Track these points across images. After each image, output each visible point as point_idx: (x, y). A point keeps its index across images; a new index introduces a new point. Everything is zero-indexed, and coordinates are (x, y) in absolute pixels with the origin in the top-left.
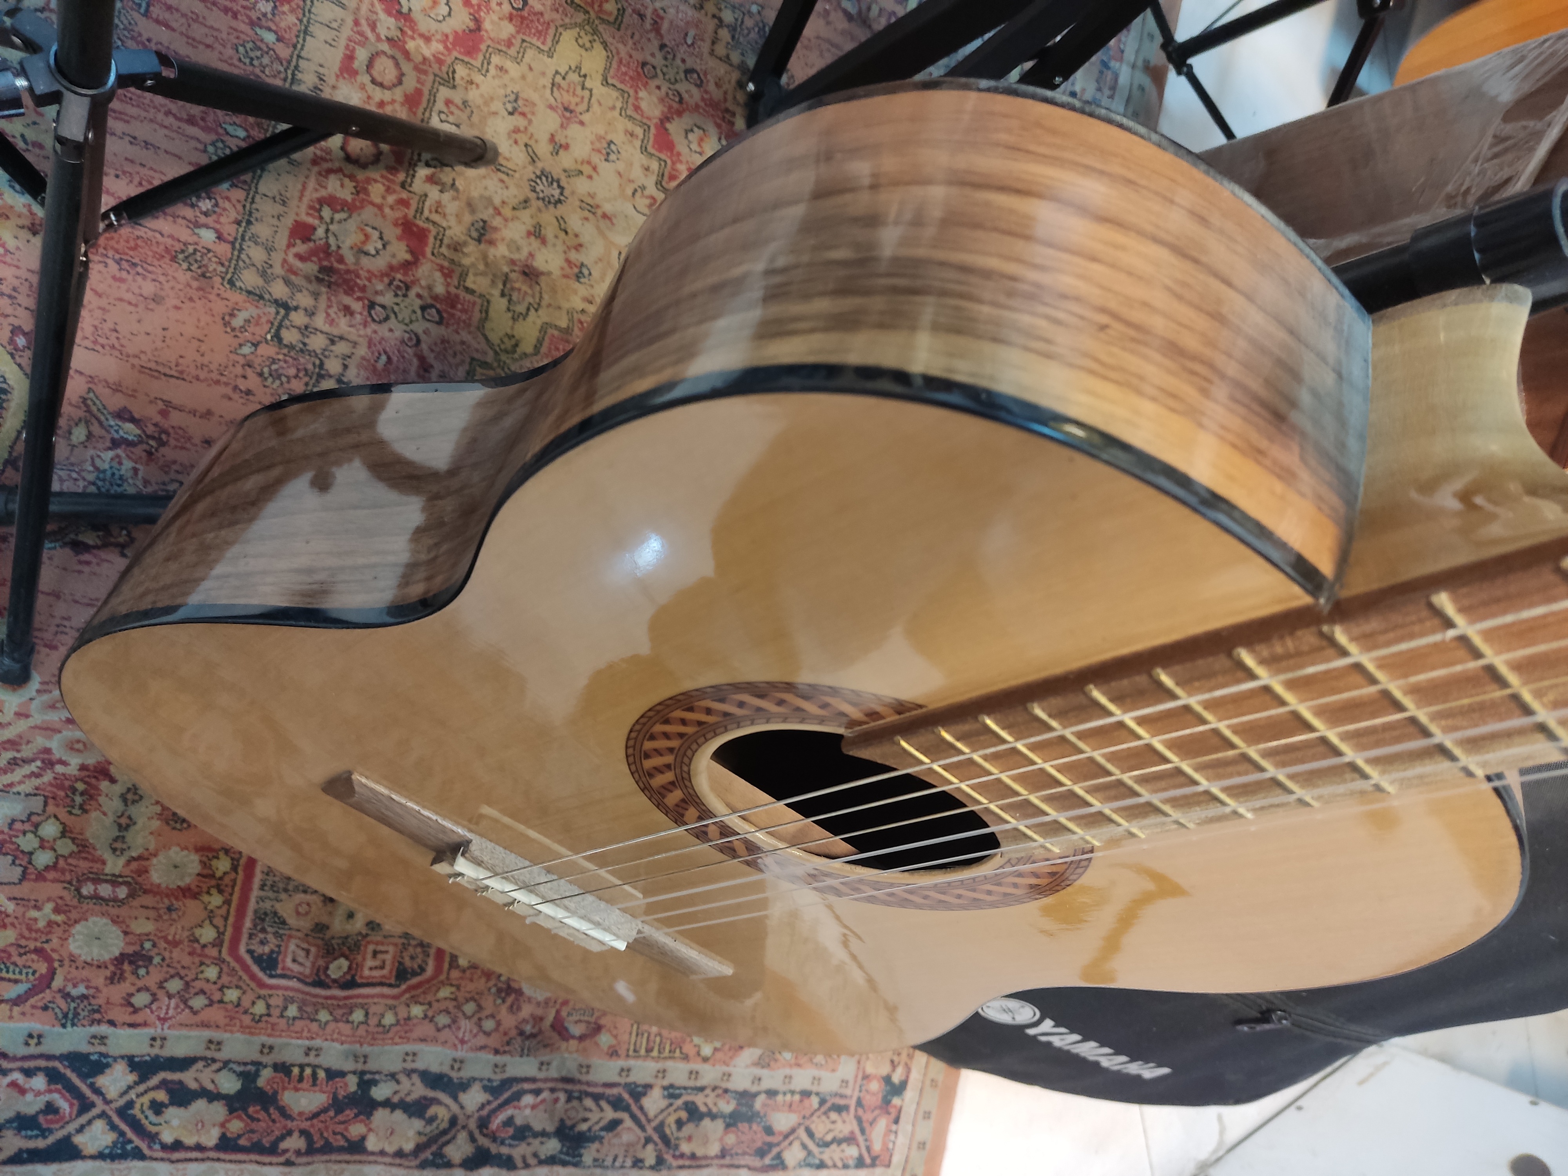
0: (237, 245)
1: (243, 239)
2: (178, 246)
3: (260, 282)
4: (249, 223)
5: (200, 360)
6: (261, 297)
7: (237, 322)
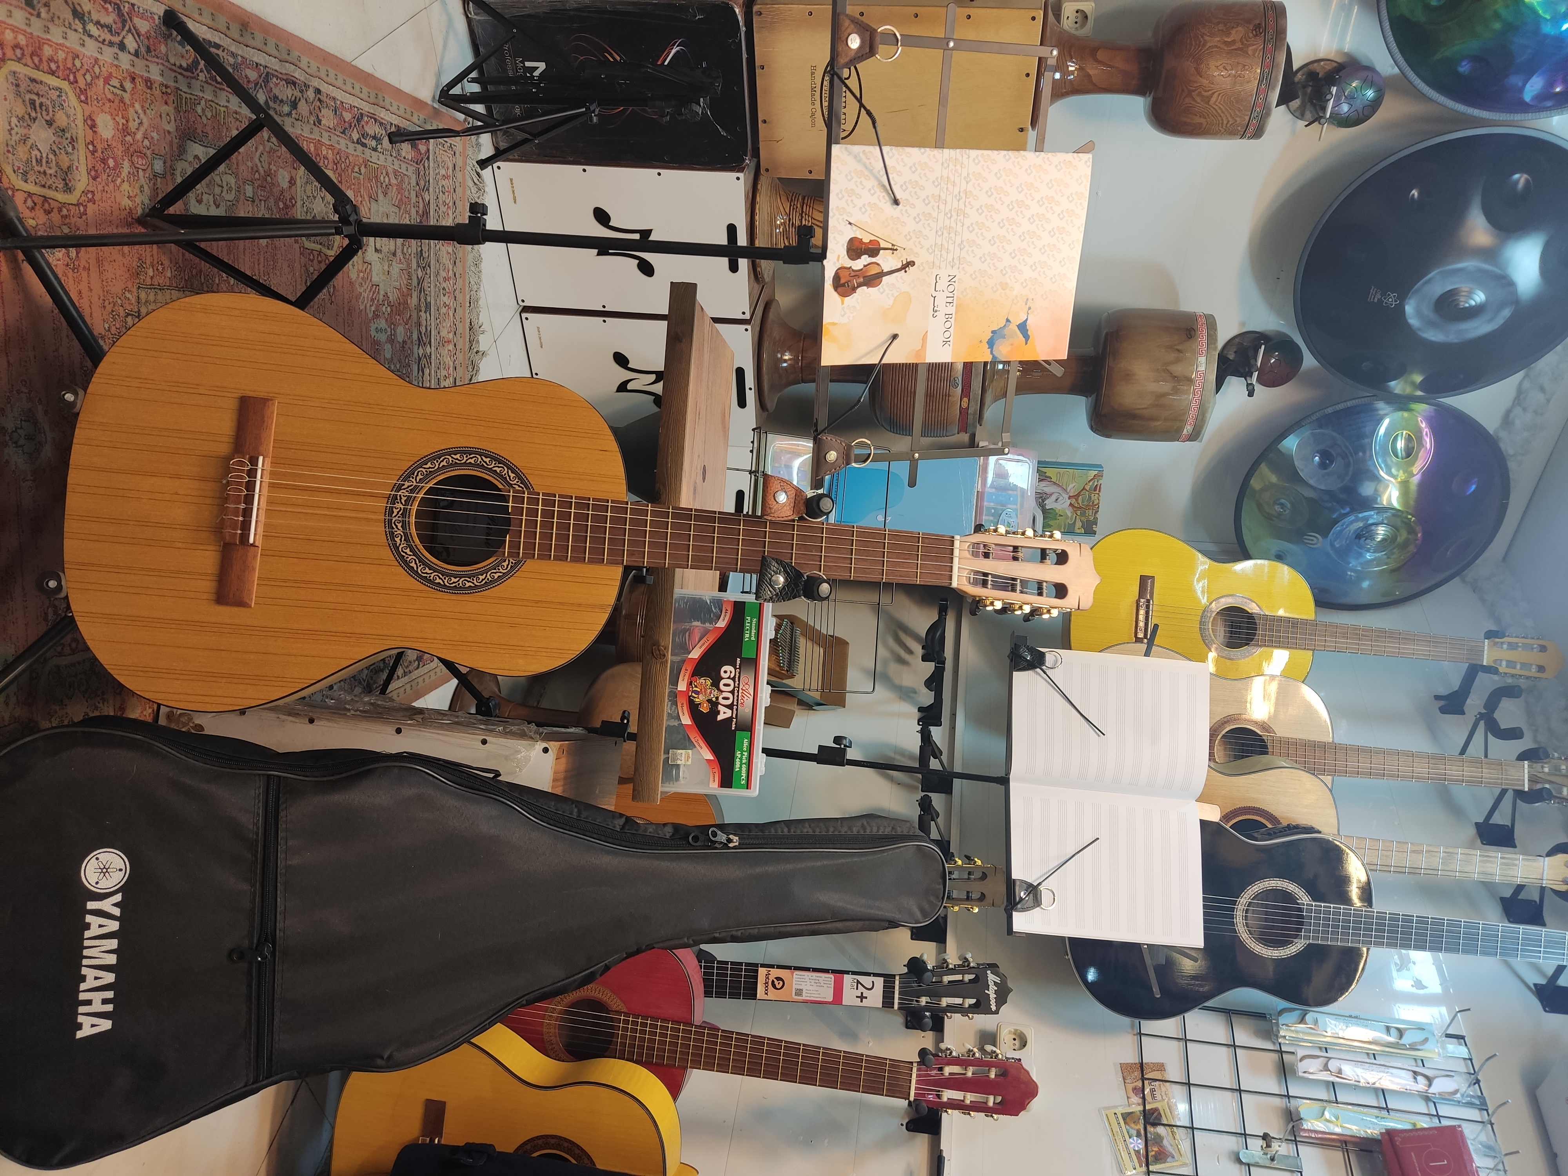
0: (152, 287)
1: (155, 288)
2: (144, 259)
3: (143, 301)
4: (160, 289)
5: (109, 280)
6: (139, 303)
7: (128, 295)
